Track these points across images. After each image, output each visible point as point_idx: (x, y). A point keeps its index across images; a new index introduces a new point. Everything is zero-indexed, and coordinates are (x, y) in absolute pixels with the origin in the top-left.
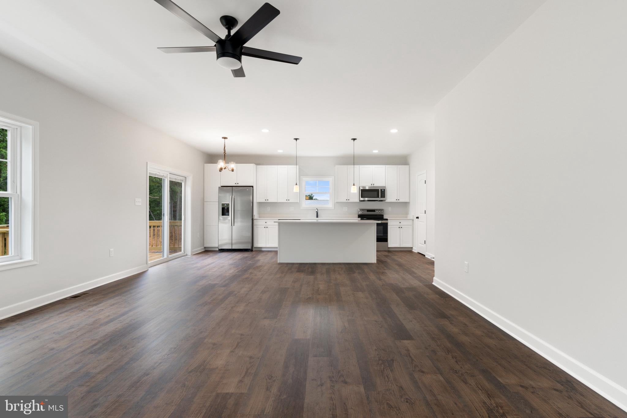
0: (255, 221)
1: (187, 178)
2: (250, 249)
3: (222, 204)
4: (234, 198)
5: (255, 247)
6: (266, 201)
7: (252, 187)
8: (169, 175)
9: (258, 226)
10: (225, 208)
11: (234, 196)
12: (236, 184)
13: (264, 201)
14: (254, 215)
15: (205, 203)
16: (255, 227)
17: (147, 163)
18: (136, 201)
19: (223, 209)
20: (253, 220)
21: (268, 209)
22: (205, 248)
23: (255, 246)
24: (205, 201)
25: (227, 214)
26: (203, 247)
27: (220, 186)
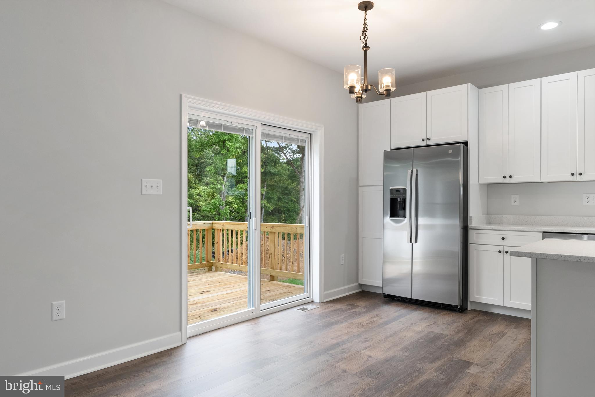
0: (471, 234)
1: (313, 135)
2: (457, 307)
3: (391, 189)
4: (417, 175)
5: (471, 302)
6: (506, 181)
7: (466, 144)
8: (259, 127)
9: (482, 247)
10: (397, 199)
11: (417, 171)
12: (423, 140)
13: (501, 180)
14: (471, 217)
15: (360, 188)
16: (472, 249)
17: (181, 96)
18: (144, 184)
19: (393, 201)
20: (465, 229)
21: (513, 200)
22: (361, 285)
23: (470, 300)
24: (360, 185)
25: (401, 212)
26: (356, 284)
27: (389, 150)
